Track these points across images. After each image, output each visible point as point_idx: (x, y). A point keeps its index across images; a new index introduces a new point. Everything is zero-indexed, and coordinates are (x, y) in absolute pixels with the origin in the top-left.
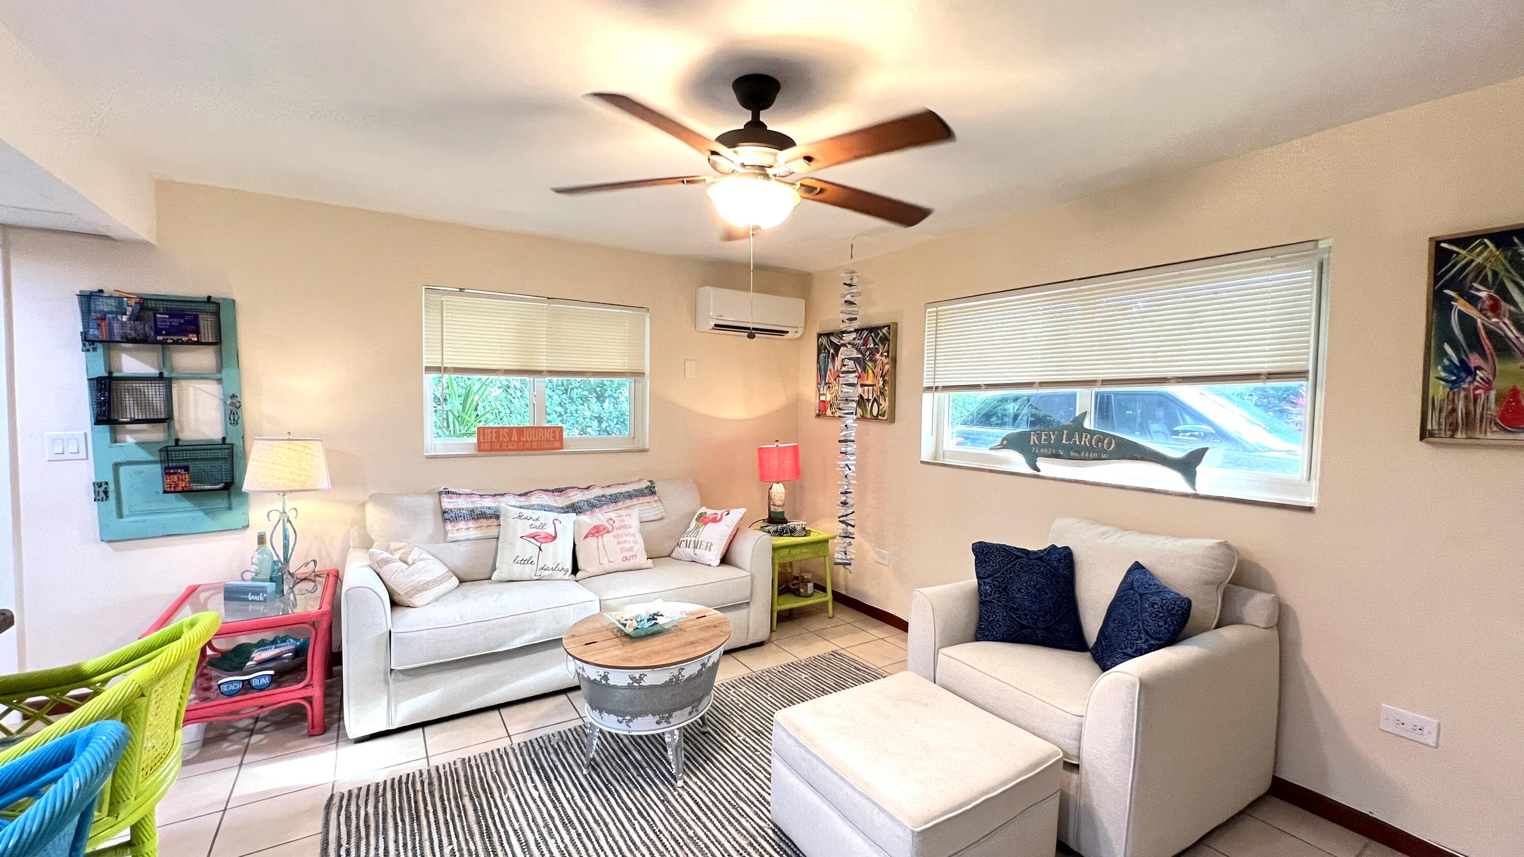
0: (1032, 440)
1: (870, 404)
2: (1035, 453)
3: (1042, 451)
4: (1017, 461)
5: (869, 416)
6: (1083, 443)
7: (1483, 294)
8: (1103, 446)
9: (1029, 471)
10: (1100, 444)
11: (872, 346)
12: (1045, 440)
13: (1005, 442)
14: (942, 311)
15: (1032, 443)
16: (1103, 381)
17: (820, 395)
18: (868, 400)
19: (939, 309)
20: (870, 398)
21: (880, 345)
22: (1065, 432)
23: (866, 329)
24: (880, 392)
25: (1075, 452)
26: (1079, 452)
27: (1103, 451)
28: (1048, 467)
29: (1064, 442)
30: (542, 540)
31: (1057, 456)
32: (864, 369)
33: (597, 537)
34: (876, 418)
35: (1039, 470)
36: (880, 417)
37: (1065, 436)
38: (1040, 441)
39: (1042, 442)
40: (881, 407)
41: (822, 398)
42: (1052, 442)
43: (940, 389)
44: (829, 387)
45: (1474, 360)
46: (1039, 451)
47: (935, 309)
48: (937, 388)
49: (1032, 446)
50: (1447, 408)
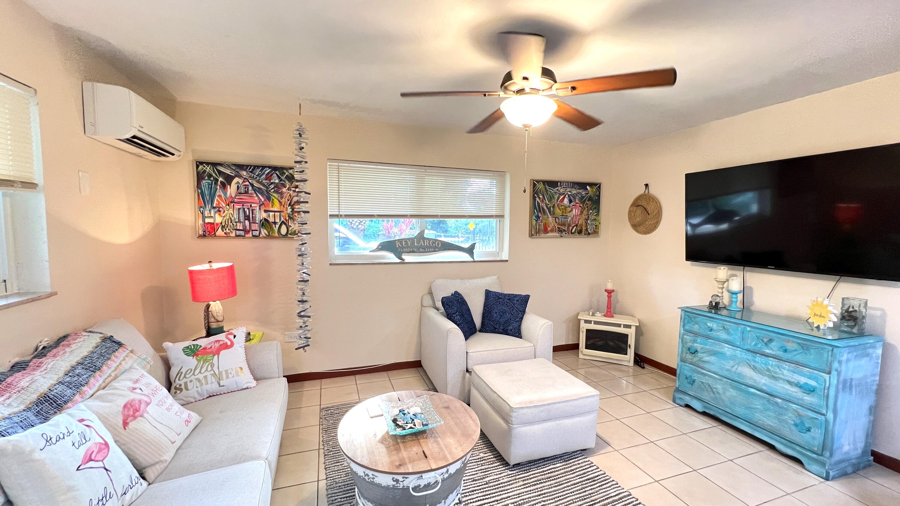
0: (397, 245)
1: (277, 226)
2: (400, 251)
3: (404, 250)
4: (391, 257)
5: (276, 235)
6: (426, 245)
7: (541, 197)
8: (435, 245)
9: (399, 261)
10: (434, 245)
11: (277, 181)
12: (405, 244)
13: (380, 247)
14: (341, 166)
15: (397, 246)
16: (441, 216)
17: (204, 218)
18: (275, 223)
19: (340, 164)
20: (277, 220)
21: (287, 182)
22: (415, 240)
23: (269, 167)
24: (289, 216)
25: (422, 249)
26: (424, 249)
27: (436, 247)
28: (408, 258)
29: (416, 244)
30: (99, 457)
31: (413, 252)
32: (269, 198)
33: (142, 416)
34: (286, 236)
35: (403, 260)
36: (289, 236)
37: (415, 242)
38: (402, 245)
39: (404, 245)
40: (290, 228)
41: (207, 220)
42: (409, 245)
43: (343, 216)
44: (219, 211)
45: (540, 215)
46: (403, 250)
47: (337, 164)
48: (341, 215)
49: (398, 248)
50: (535, 227)
